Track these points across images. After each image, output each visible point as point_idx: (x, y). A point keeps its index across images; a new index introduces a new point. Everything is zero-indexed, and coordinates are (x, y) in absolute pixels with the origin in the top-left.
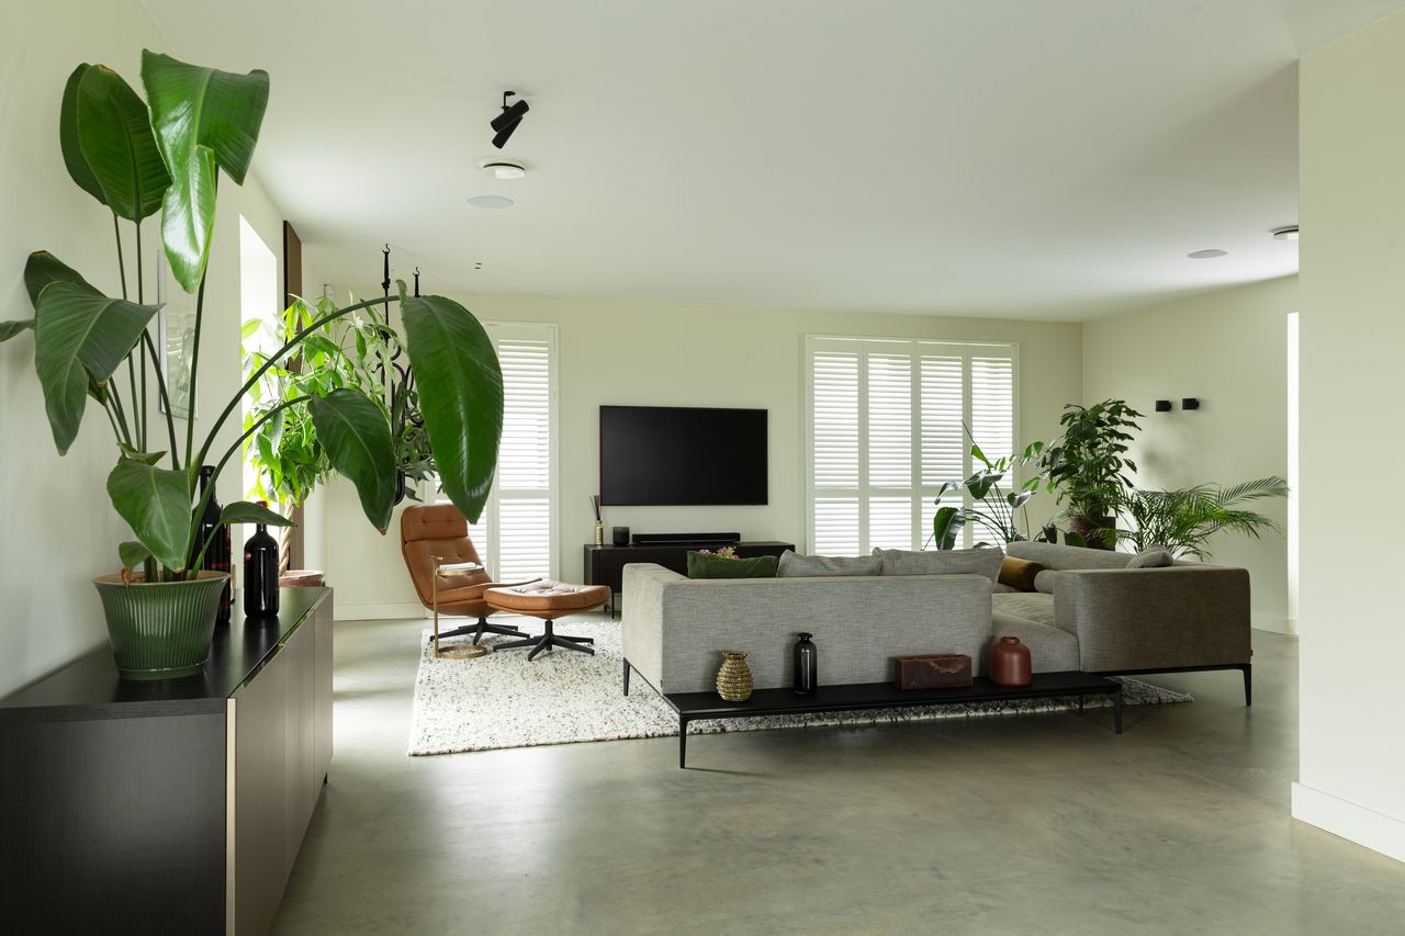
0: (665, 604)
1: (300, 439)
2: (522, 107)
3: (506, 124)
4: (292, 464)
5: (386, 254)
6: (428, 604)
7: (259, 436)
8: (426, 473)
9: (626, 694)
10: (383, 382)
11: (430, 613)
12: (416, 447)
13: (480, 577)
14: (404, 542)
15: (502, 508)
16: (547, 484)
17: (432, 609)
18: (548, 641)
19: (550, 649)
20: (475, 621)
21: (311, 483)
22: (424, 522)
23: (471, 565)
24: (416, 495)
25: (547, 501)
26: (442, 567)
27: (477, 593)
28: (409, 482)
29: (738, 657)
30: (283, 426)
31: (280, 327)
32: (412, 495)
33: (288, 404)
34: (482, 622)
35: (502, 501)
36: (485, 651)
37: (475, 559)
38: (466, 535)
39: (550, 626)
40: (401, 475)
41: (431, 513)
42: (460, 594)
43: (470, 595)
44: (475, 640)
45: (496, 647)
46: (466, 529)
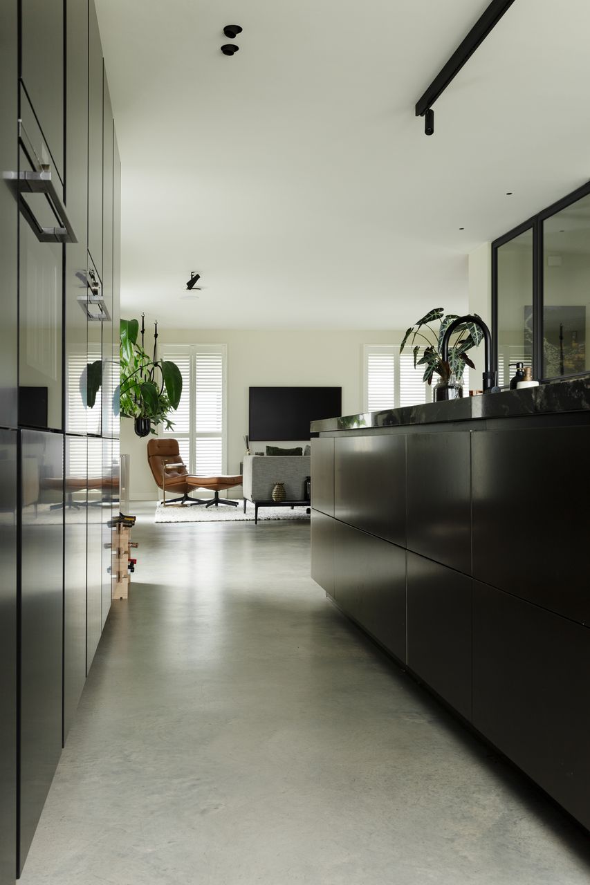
0: (253, 465)
2: (198, 277)
5: (143, 317)
6: (160, 486)
8: (160, 420)
9: (245, 513)
10: (141, 376)
11: (160, 491)
13: (181, 469)
14: (149, 457)
15: (197, 442)
16: (221, 429)
17: (162, 488)
18: (217, 501)
19: (217, 505)
20: (182, 495)
22: (159, 447)
23: (181, 464)
24: (156, 432)
25: (221, 438)
26: (166, 465)
27: (183, 479)
28: (152, 426)
29: (281, 485)
32: (153, 432)
34: (186, 496)
35: (197, 439)
36: (186, 506)
37: (180, 461)
38: (179, 454)
39: (217, 494)
40: (149, 422)
41: (162, 443)
42: (175, 480)
43: (180, 480)
44: (182, 503)
45: (192, 505)
46: (178, 451)
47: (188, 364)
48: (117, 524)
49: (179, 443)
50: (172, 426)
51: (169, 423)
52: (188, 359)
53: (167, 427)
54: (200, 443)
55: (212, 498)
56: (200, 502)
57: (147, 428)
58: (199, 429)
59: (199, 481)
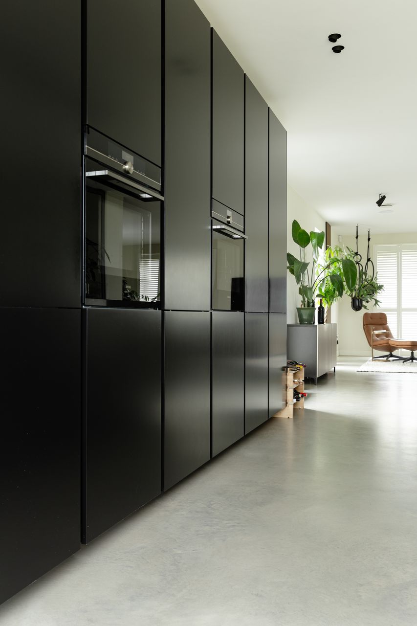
1: (329, 287)
2: (384, 197)
3: (380, 203)
4: (327, 295)
5: (357, 227)
6: (370, 345)
7: (319, 287)
8: (370, 299)
12: (366, 291)
13: (388, 335)
14: (364, 325)
15: (403, 315)
18: (412, 358)
19: (412, 361)
20: (388, 353)
21: (333, 301)
22: (371, 318)
23: (385, 331)
24: (367, 308)
26: (375, 331)
27: (388, 342)
28: (364, 303)
30: (325, 285)
31: (324, 256)
32: (365, 307)
33: (326, 277)
34: (391, 354)
35: (403, 313)
36: (389, 361)
37: (387, 329)
38: (387, 324)
39: (412, 353)
40: (361, 301)
41: (373, 316)
42: (382, 342)
43: (385, 342)
44: (387, 359)
45: (393, 360)
46: (387, 321)
47: (396, 258)
48: (286, 369)
49: (387, 315)
50: (378, 303)
51: (377, 302)
52: (395, 255)
53: (375, 304)
54: (405, 316)
55: (409, 356)
56: (400, 359)
57: (360, 305)
58: (404, 306)
59: (398, 344)
